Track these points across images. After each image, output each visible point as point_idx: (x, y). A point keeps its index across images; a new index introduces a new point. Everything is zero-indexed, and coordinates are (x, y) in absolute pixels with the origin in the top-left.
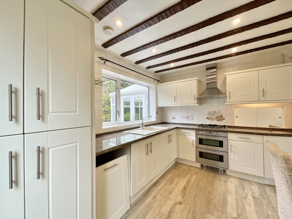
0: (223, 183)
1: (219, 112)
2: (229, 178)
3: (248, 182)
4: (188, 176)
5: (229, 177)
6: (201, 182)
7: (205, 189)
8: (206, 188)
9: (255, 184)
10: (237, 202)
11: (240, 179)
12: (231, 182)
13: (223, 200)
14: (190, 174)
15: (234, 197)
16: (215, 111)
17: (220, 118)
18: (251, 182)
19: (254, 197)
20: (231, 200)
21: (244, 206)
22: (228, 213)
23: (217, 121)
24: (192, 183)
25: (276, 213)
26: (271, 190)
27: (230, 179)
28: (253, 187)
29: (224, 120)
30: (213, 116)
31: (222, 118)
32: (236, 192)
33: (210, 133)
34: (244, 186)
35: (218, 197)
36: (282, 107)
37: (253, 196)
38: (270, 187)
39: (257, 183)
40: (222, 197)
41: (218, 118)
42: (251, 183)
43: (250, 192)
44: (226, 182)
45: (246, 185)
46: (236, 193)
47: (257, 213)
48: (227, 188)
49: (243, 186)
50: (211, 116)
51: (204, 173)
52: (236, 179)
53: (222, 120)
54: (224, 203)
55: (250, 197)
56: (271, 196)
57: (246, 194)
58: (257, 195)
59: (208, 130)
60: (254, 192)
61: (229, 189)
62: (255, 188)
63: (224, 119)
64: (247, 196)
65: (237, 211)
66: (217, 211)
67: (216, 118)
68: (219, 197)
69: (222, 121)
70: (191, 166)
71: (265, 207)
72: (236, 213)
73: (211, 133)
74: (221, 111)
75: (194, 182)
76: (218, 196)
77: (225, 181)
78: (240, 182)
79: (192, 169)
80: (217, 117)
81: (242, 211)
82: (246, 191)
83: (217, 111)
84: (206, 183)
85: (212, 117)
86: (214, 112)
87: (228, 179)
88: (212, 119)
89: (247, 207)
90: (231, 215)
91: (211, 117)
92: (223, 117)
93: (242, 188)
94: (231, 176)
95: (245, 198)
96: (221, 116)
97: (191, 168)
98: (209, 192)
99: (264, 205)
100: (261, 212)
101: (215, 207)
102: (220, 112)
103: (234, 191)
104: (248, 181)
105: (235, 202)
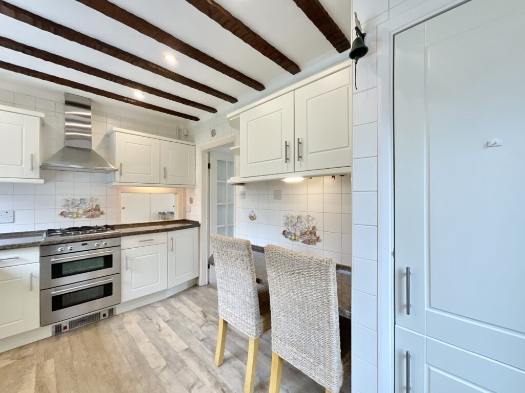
0: (117, 332)
1: (91, 200)
2: (123, 318)
3: (149, 308)
4: (32, 376)
5: (121, 316)
6: (75, 363)
7: (95, 366)
8: (95, 364)
9: (159, 305)
10: (154, 345)
11: (138, 309)
12: (130, 323)
13: (135, 358)
14: (33, 365)
15: (147, 340)
16: (82, 197)
17: (96, 211)
18: (154, 305)
19: (167, 322)
20: (146, 347)
21: (165, 342)
22: (154, 369)
23: (87, 219)
24: (54, 380)
25: (193, 323)
26: (176, 301)
27: (125, 319)
28: (158, 309)
29: (102, 216)
30: (78, 209)
31: (98, 212)
32: (145, 331)
33: (83, 245)
34: (149, 316)
35: (126, 361)
36: (176, 194)
37: (166, 320)
38: (173, 299)
39: (160, 301)
40: (131, 355)
41: (90, 213)
42: (153, 307)
43: (160, 318)
44: (121, 328)
45: (150, 312)
46: (145, 333)
47: (181, 337)
48: (130, 335)
49: (147, 317)
50: (72, 208)
51: (70, 341)
52: (134, 313)
53: (98, 216)
54: (140, 361)
55: (164, 325)
56: (179, 308)
57: (157, 324)
58: (168, 317)
59: (79, 239)
60: (163, 316)
61: (133, 335)
62: (161, 309)
63: (102, 213)
64: (159, 326)
65: (162, 355)
66: (139, 382)
67: (85, 212)
68: (127, 358)
69: (98, 219)
70: (21, 348)
71: (183, 324)
72: (163, 359)
73: (86, 244)
74: (95, 197)
75: (56, 376)
76: (125, 358)
77: (120, 326)
78: (140, 314)
79: (30, 351)
80: (87, 210)
81: (167, 349)
82: (154, 321)
83: (88, 198)
84: (88, 356)
85: (75, 210)
86: (81, 199)
87: (122, 320)
88: (75, 216)
89: (168, 340)
90: (159, 367)
91: (71, 210)
92: (101, 210)
93: (148, 320)
94: (123, 314)
95: (160, 331)
96: (97, 208)
97: (24, 353)
98: (105, 366)
99: (181, 323)
100: (183, 333)
101: (131, 380)
102: (94, 200)
103: (142, 331)
104: (149, 305)
105: (153, 346)
